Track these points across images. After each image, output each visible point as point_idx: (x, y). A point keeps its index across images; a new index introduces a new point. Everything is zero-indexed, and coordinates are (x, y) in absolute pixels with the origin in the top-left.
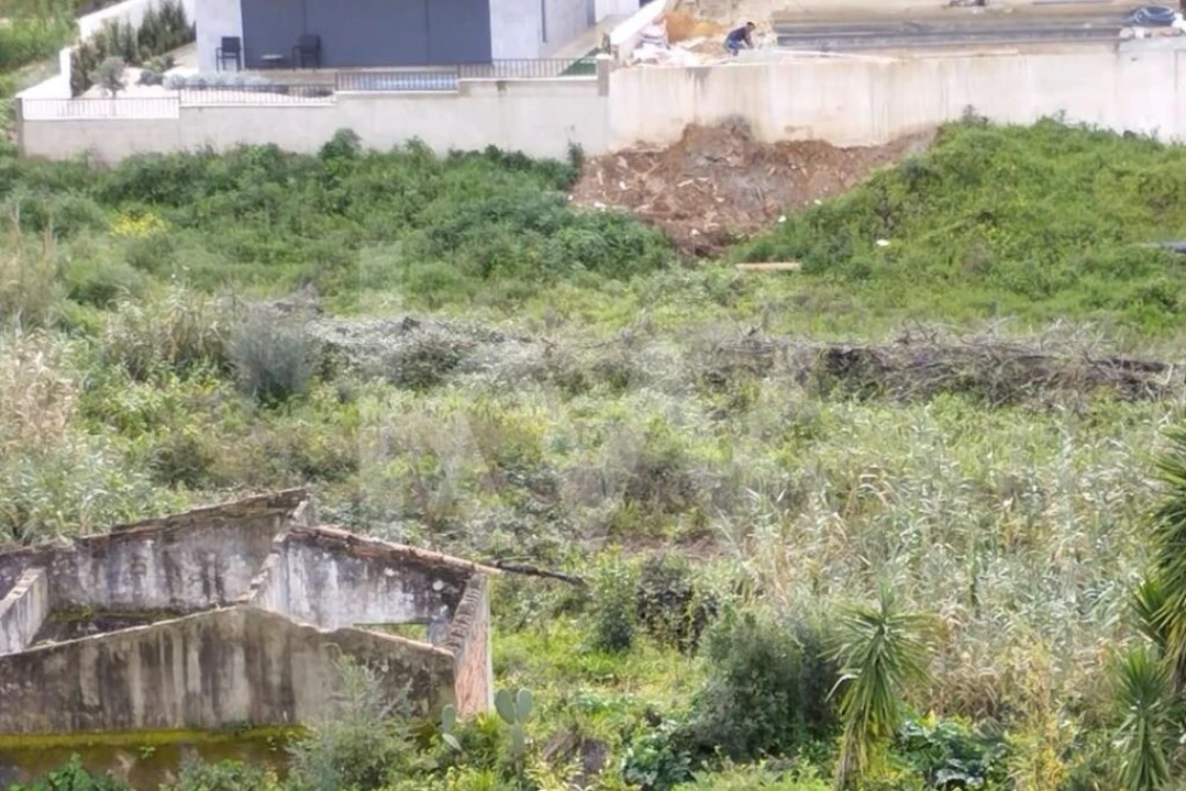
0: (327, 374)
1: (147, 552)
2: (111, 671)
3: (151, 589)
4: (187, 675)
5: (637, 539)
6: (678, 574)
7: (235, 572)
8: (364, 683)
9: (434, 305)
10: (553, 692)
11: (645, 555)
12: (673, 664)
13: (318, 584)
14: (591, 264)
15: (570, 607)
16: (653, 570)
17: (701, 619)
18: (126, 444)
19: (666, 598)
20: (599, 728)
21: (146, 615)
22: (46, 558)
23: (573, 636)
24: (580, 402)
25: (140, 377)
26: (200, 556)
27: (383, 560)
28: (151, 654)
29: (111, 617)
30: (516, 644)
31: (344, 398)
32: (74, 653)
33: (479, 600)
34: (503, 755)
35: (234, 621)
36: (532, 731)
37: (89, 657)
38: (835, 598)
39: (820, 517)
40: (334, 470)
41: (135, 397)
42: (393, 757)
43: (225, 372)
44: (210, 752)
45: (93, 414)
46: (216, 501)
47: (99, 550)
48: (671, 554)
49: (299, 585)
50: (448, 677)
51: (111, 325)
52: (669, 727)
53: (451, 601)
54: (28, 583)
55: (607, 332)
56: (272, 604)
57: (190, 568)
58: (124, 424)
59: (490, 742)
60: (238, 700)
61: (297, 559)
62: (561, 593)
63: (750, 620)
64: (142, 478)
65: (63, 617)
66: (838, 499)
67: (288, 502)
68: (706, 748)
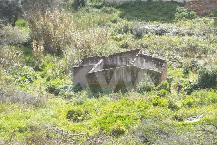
0: (147, 33)
1: (118, 57)
2: (112, 74)
3: (118, 63)
5: (191, 57)
6: (196, 62)
7: (130, 60)
9: (163, 23)
11: (191, 60)
13: (142, 62)
14: (186, 18)
16: (192, 62)
19: (194, 66)
20: (181, 84)
22: (104, 58)
24: (183, 37)
26: (126, 58)
27: (152, 59)
29: (113, 66)
31: (149, 36)
32: (106, 72)
34: (167, 88)
35: (129, 67)
37: (109, 72)
42: (151, 88)
47: (111, 57)
48: (195, 59)
49: (139, 63)
50: (161, 76)
52: (192, 84)
53: (162, 65)
54: (101, 63)
55: (188, 28)
56: (135, 65)
57: (124, 60)
58: (116, 39)
59: (166, 85)
61: (139, 59)
62: (179, 65)
65: (106, 66)
67: (138, 50)
68: (197, 87)
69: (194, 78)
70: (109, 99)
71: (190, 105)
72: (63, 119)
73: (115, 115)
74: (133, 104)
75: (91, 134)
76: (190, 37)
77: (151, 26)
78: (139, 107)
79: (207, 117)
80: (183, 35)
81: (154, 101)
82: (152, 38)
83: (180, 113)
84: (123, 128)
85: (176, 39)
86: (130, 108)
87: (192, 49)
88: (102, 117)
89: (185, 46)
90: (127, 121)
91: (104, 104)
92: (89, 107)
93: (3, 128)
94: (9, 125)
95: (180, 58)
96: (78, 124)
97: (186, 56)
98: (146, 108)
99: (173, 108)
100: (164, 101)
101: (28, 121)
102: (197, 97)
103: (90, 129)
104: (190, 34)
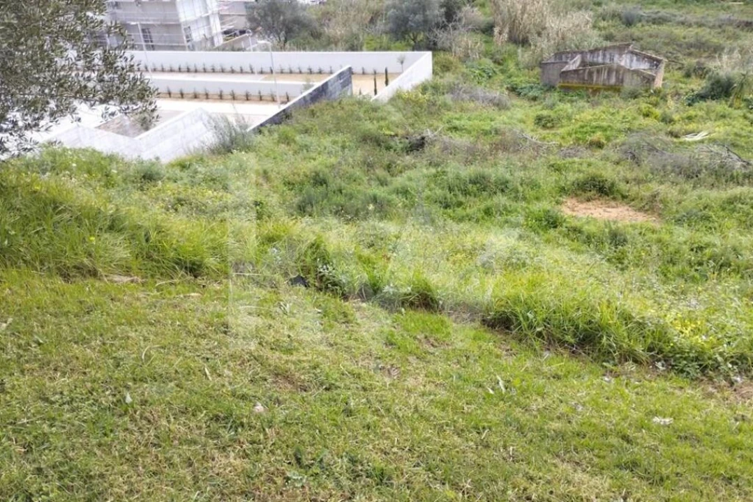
0: (640, 21)
1: (601, 52)
2: (591, 74)
3: (600, 60)
4: (604, 75)
5: (696, 57)
6: (703, 64)
7: (616, 58)
8: (637, 80)
9: (664, 8)
10: (673, 85)
11: (697, 60)
12: (699, 81)
13: (632, 61)
15: (680, 69)
16: (698, 63)
17: (707, 72)
18: (599, 32)
19: (700, 68)
20: (682, 91)
21: (599, 64)
22: (582, 53)
23: (679, 74)
24: (690, 29)
25: (604, 20)
26: (610, 54)
27: (645, 57)
28: (599, 71)
29: (592, 64)
30: (668, 75)
31: (643, 26)
32: (584, 70)
33: (662, 66)
34: (661, 95)
35: (615, 66)
36: (668, 91)
37: (587, 71)
38: (736, 71)
39: (736, 55)
40: (638, 39)
41: (603, 24)
42: (640, 94)
43: (621, 19)
44: (605, 90)
45: (594, 27)
46: (615, 44)
47: (592, 52)
48: (703, 60)
49: (628, 61)
50: (654, 80)
51: (600, 10)
52: (696, 93)
53: (657, 66)
54: (578, 58)
55: (699, 16)
56: (622, 64)
57: (608, 56)
58: (600, 29)
59: (660, 92)
60: (613, 81)
61: (629, 56)
62: (679, 66)
63: (718, 74)
64: (601, 39)
65: (583, 63)
66: (740, 52)
67: (629, 45)
68: (702, 97)
69: (697, 85)
70: (587, 105)
71: (690, 118)
72: (530, 124)
73: (594, 124)
74: (618, 112)
75: (563, 144)
76: (699, 30)
77: (647, 11)
78: (624, 117)
79: (713, 135)
80: (690, 26)
81: (644, 111)
82: (647, 28)
83: (676, 127)
84: (603, 141)
85: (679, 32)
86: (613, 118)
87: (700, 46)
88: (578, 126)
89: (692, 40)
90: (608, 133)
91: (581, 110)
92: (561, 113)
93: (465, 129)
94: (471, 126)
95: (681, 57)
96: (548, 131)
97: (690, 54)
98: (634, 119)
99: (667, 120)
100: (658, 111)
101: (493, 123)
102: (701, 109)
103: (563, 138)
104: (700, 25)
